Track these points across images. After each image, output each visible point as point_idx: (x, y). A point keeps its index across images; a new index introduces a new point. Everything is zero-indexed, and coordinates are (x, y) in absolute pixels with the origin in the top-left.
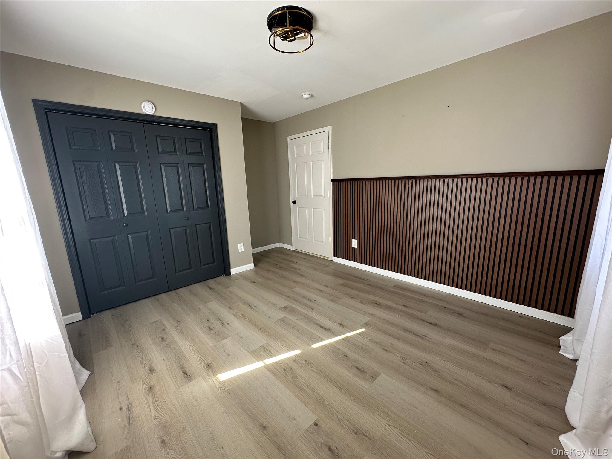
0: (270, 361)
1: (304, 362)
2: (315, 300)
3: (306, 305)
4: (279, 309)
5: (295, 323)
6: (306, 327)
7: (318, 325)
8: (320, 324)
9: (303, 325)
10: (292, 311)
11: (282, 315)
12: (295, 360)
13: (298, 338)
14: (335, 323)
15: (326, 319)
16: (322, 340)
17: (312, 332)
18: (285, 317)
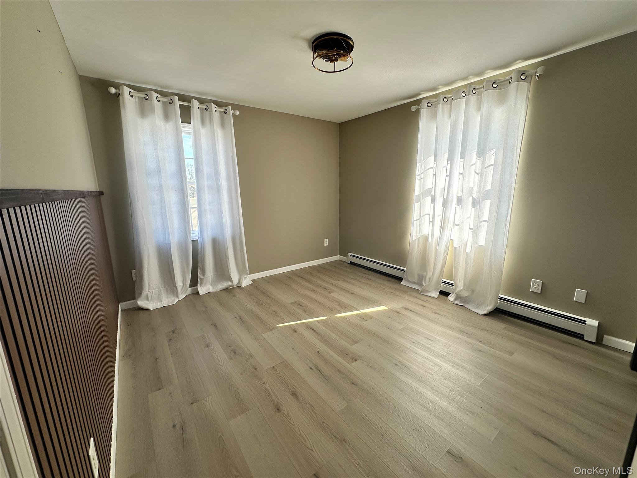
0: (357, 312)
1: (333, 310)
2: (311, 368)
3: (326, 361)
4: (361, 357)
5: (340, 337)
6: (329, 332)
7: (317, 333)
8: (315, 333)
9: (333, 335)
10: (344, 353)
11: (356, 348)
12: (339, 312)
13: (337, 324)
14: (300, 332)
15: (306, 338)
16: (317, 321)
17: (325, 327)
18: (351, 345)
